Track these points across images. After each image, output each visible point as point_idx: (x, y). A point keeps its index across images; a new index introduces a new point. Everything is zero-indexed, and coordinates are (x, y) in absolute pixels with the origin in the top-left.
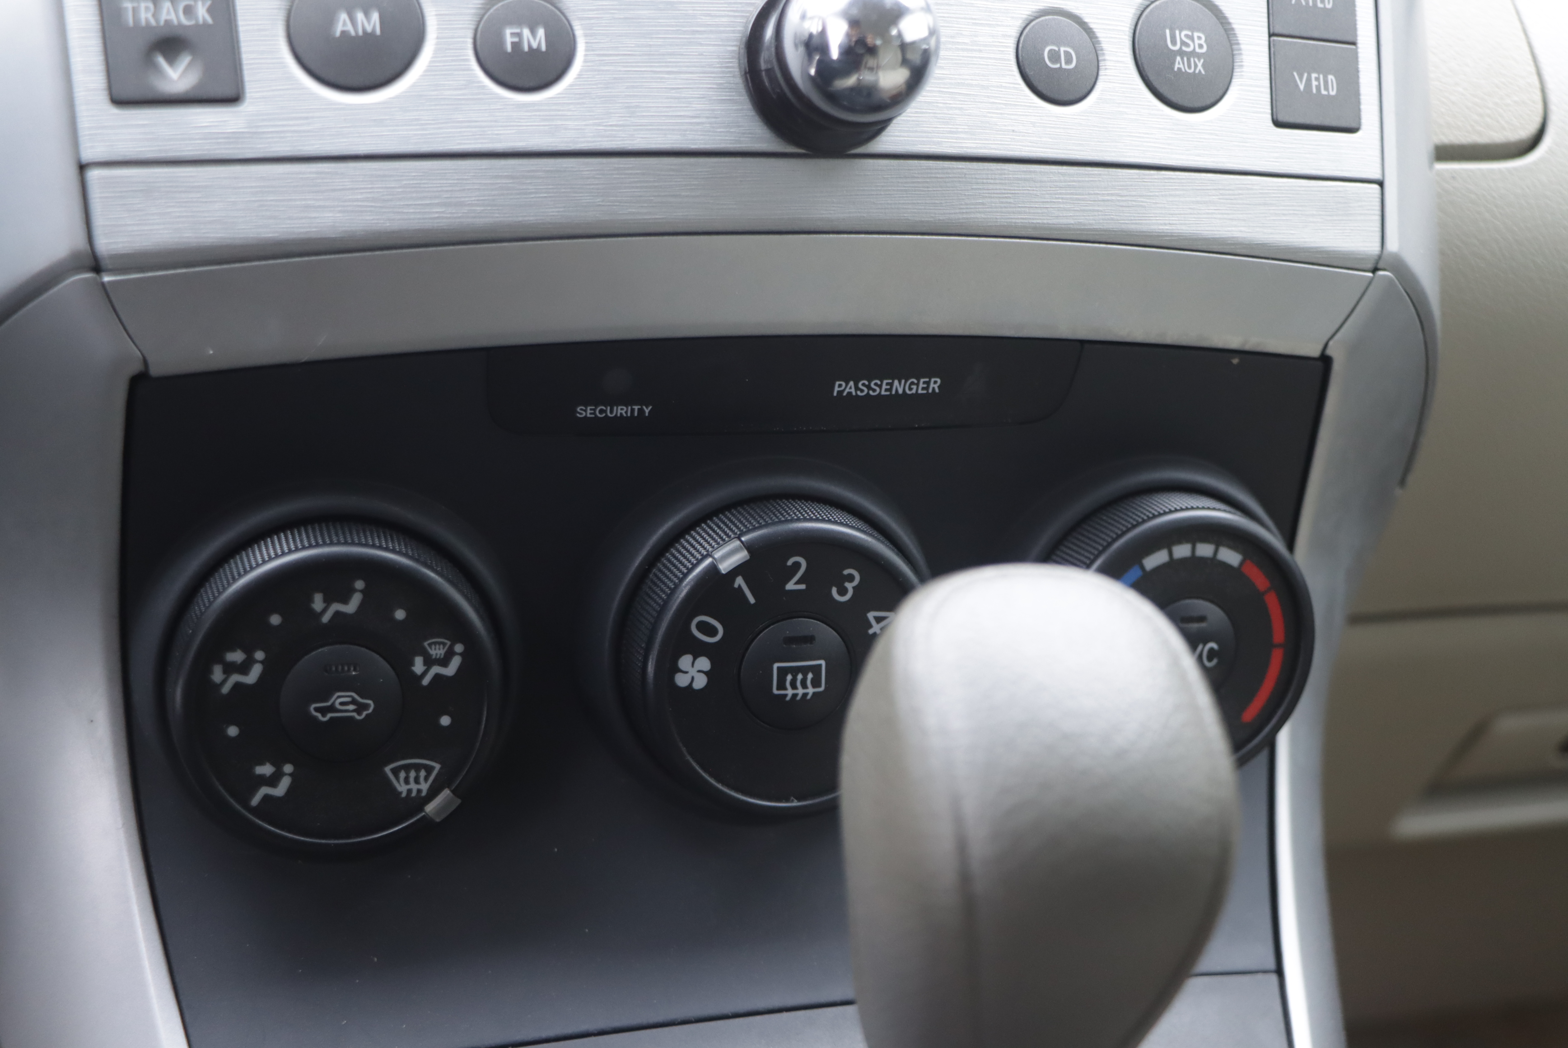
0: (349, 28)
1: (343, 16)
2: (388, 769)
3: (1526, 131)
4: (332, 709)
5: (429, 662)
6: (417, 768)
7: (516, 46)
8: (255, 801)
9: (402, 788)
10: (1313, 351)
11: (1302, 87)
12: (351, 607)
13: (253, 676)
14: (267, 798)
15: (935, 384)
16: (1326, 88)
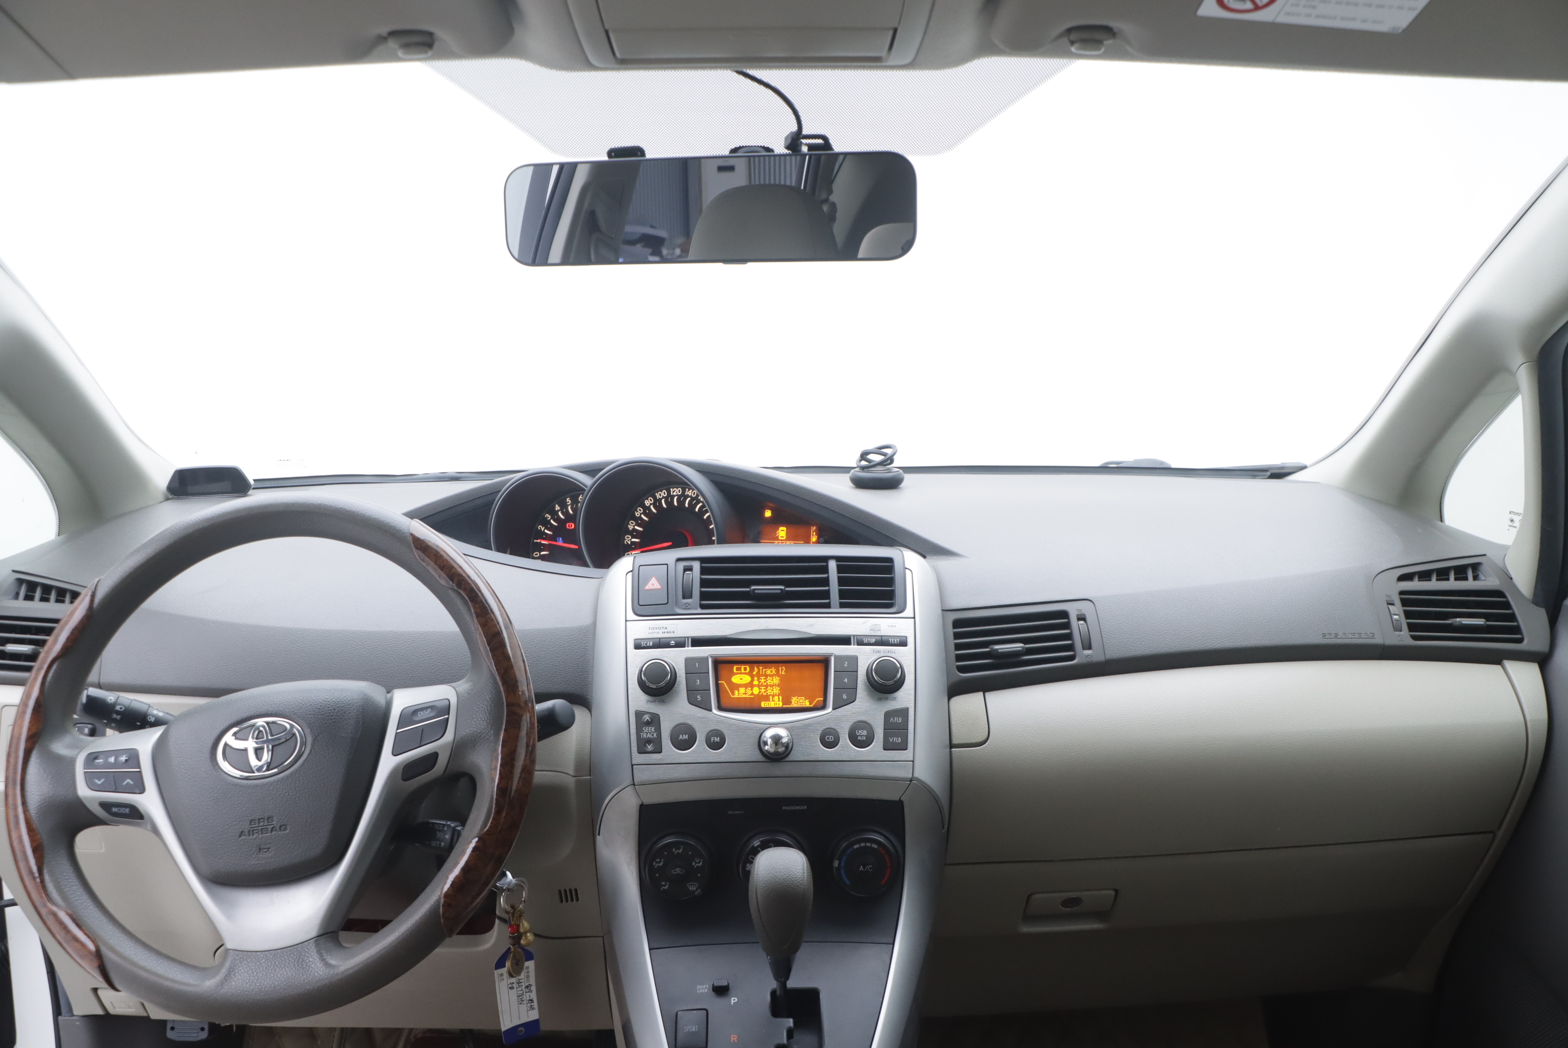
0: (682, 738)
1: (681, 736)
2: (688, 885)
3: (981, 739)
4: (676, 871)
5: (696, 863)
6: (694, 885)
7: (714, 741)
8: (662, 889)
9: (690, 889)
10: (897, 799)
11: (891, 741)
12: (680, 851)
13: (661, 864)
14: (664, 889)
15: (805, 807)
16: (898, 740)
